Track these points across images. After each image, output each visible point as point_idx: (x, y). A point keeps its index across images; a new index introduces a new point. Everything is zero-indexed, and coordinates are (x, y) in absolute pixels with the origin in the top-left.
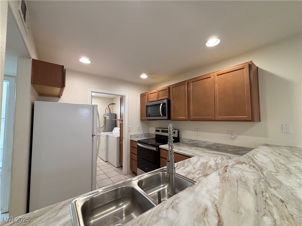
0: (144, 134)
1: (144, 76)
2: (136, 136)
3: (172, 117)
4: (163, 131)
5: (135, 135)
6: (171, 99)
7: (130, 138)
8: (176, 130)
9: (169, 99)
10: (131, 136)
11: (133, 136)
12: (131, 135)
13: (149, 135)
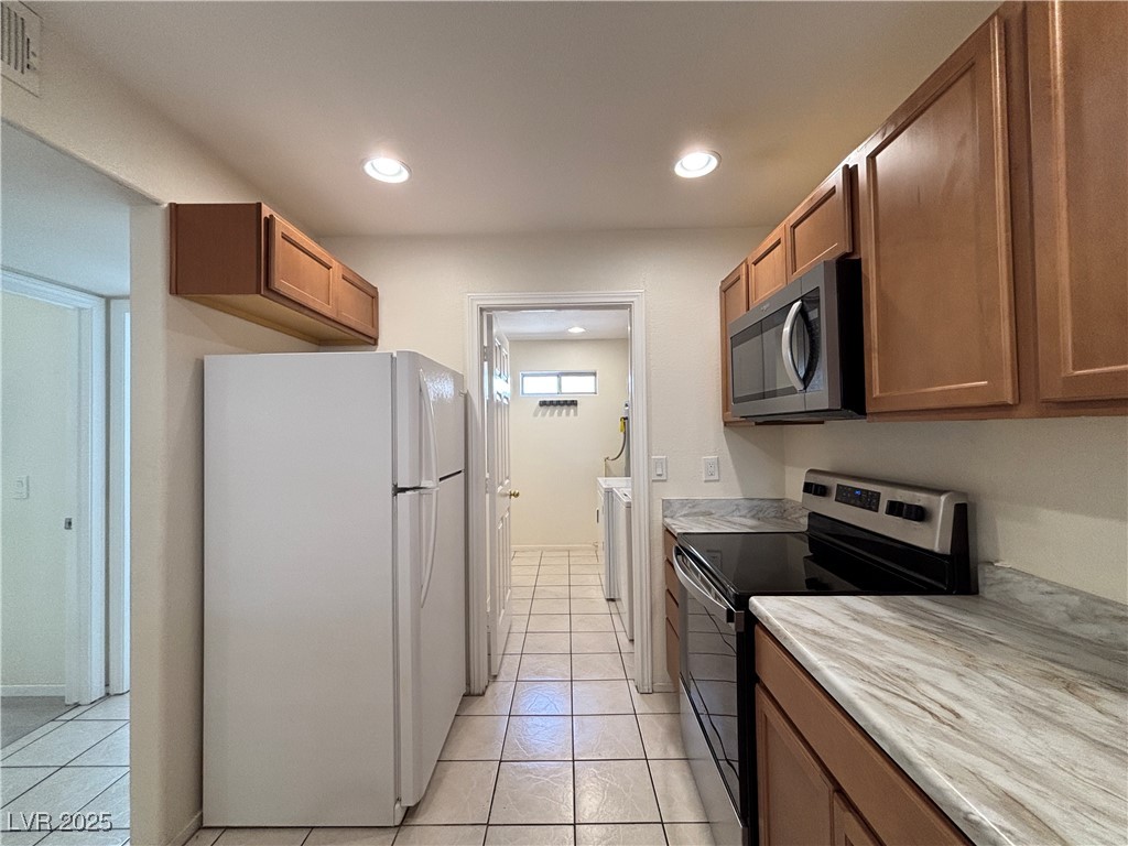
0: (747, 503)
1: (695, 163)
2: (702, 509)
3: (877, 393)
4: (845, 496)
5: (695, 504)
6: (868, 252)
7: (665, 517)
8: (940, 492)
9: (855, 257)
10: (667, 504)
11: (677, 505)
12: (668, 501)
13: (780, 506)
